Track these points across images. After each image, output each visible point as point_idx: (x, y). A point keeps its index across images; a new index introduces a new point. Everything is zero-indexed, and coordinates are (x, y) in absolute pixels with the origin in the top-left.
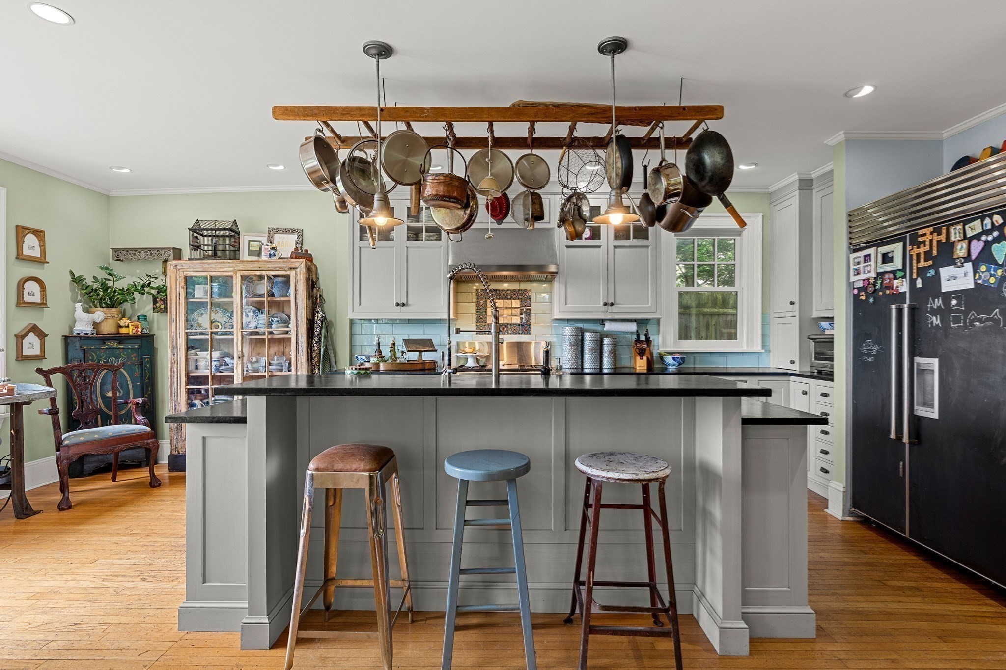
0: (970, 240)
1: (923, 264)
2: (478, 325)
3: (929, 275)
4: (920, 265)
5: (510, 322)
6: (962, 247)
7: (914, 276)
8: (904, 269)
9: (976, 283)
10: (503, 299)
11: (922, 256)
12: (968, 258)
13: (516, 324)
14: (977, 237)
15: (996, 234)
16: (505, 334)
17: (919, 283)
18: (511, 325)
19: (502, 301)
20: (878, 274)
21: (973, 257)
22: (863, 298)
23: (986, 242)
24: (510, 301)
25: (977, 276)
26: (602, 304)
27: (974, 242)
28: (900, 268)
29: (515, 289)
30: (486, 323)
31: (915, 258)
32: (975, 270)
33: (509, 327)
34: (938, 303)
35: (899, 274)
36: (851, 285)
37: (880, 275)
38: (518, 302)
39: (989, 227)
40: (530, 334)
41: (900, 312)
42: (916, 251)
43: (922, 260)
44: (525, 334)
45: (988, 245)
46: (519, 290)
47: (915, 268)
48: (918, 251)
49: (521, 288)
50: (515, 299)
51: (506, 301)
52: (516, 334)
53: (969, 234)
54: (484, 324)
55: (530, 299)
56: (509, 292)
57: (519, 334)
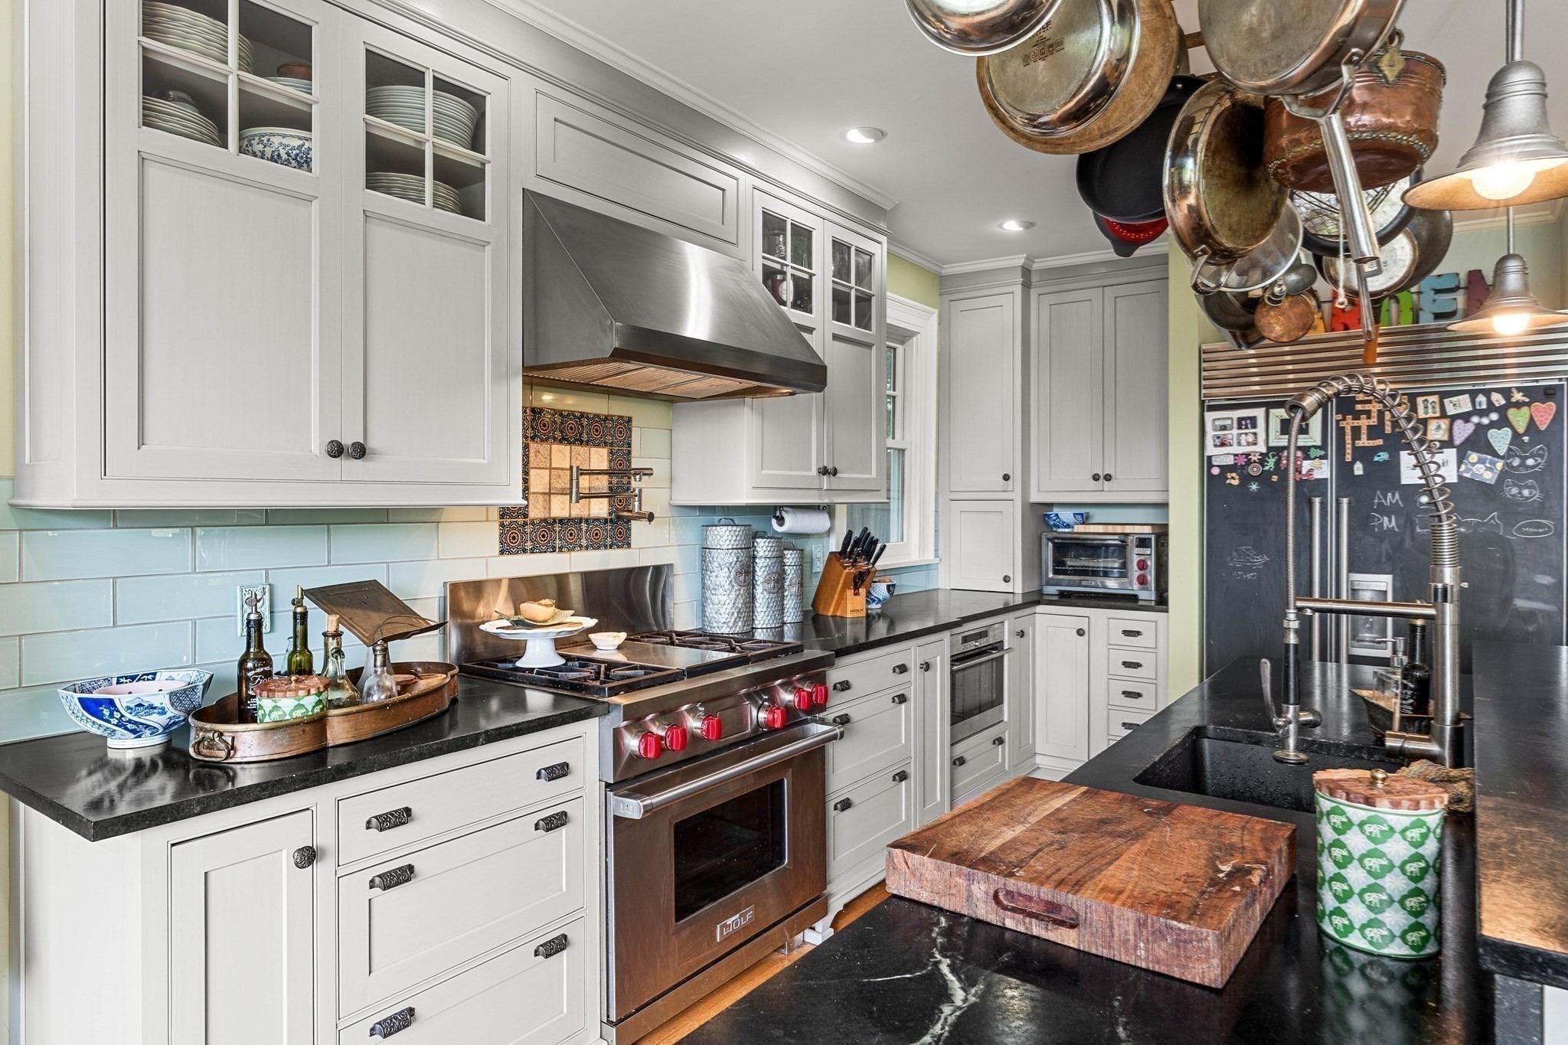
0: (1453, 418)
1: (1364, 442)
2: (507, 522)
3: (1376, 459)
4: (1359, 443)
5: (585, 514)
6: (1439, 427)
7: (1349, 458)
8: (1324, 446)
9: (1460, 477)
10: (570, 443)
11: (1364, 430)
12: (1448, 444)
13: (598, 519)
14: (1466, 417)
15: (1494, 416)
16: (573, 550)
17: (1358, 469)
18: (587, 520)
19: (566, 449)
20: (1270, 449)
21: (1457, 442)
22: (1236, 482)
23: (1479, 425)
24: (587, 449)
25: (1463, 467)
26: (814, 472)
27: (1459, 423)
28: (1319, 443)
29: (598, 416)
30: (526, 516)
31: (1348, 431)
32: (1461, 459)
33: (584, 526)
34: (1392, 498)
35: (1313, 453)
36: (1206, 462)
37: (1278, 451)
38: (604, 452)
39: (1484, 406)
40: (629, 545)
41: (1323, 505)
42: (1349, 423)
43: (1364, 437)
44: (619, 547)
45: (1480, 429)
46: (606, 418)
47: (1349, 447)
48: (1356, 423)
49: (611, 413)
50: (598, 446)
51: (577, 449)
52: (599, 548)
53: (1451, 411)
54: (521, 521)
55: (629, 445)
56: (585, 422)
57: (606, 547)
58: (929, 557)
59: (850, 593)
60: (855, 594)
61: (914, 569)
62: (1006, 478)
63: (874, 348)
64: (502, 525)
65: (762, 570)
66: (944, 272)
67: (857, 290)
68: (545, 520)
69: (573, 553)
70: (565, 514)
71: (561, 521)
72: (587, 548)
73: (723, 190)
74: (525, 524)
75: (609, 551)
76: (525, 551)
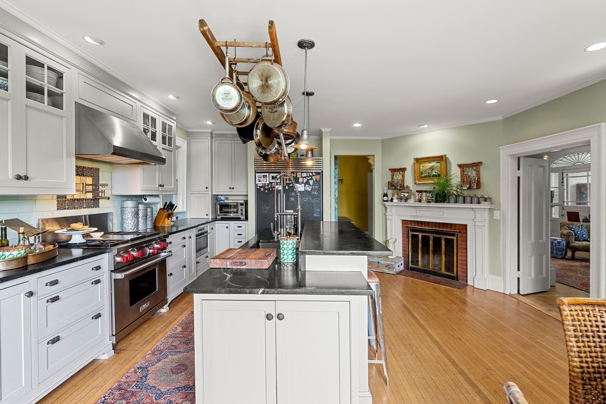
0: (304, 177)
1: (288, 182)
2: (59, 200)
3: (290, 185)
4: (287, 182)
5: (85, 197)
6: (301, 179)
7: (285, 185)
8: (280, 182)
9: (305, 190)
10: (80, 176)
11: (288, 179)
12: (302, 183)
13: (89, 199)
14: (305, 177)
15: (310, 178)
16: (81, 208)
17: (287, 188)
18: (85, 200)
20: (270, 183)
21: (304, 183)
22: (263, 190)
23: (308, 179)
24: (85, 177)
25: (305, 188)
26: (157, 186)
27: (304, 178)
28: (279, 182)
29: (89, 168)
30: (66, 198)
31: (285, 179)
32: (305, 186)
33: (85, 201)
34: (293, 194)
35: (278, 184)
36: (256, 185)
37: (271, 183)
38: (91, 179)
39: (309, 175)
40: (99, 207)
41: (280, 195)
42: (285, 178)
43: (288, 181)
44: (95, 207)
45: (308, 180)
46: (91, 168)
47: (285, 183)
48: (286, 178)
49: (93, 167)
50: (89, 177)
51: (82, 177)
52: (89, 208)
53: (303, 176)
54: (64, 199)
55: (99, 177)
56: (85, 169)
57: (91, 207)
58: (185, 209)
59: (166, 219)
60: (168, 220)
61: (181, 213)
62: (207, 188)
63: (173, 152)
64: (58, 201)
65: (141, 214)
66: (188, 131)
67: (168, 136)
68: (72, 199)
69: (81, 209)
70: (78, 197)
71: (77, 200)
72: (86, 208)
73: (132, 106)
74: (66, 200)
75: (92, 209)
76: (65, 209)
